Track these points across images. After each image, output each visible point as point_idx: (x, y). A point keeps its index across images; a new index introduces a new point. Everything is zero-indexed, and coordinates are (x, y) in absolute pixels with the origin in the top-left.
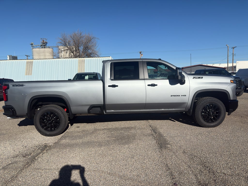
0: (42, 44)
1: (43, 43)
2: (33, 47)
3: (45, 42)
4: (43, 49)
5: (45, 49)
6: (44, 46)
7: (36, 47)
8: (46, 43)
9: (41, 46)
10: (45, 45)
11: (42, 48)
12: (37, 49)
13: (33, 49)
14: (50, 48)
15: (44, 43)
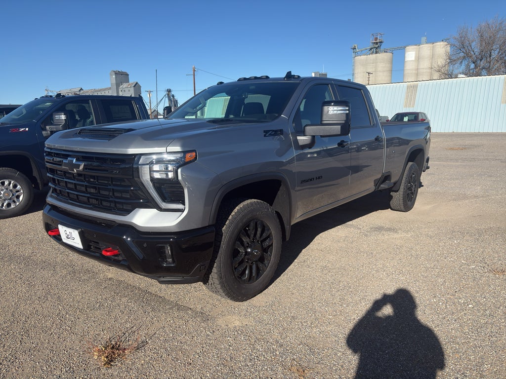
0: (373, 47)
1: (374, 43)
2: (357, 54)
3: (378, 41)
4: (374, 55)
5: (378, 55)
6: (376, 48)
7: (362, 53)
8: (381, 42)
9: (371, 49)
10: (379, 46)
11: (372, 53)
12: (362, 57)
13: (356, 58)
14: (387, 52)
15: (377, 43)
